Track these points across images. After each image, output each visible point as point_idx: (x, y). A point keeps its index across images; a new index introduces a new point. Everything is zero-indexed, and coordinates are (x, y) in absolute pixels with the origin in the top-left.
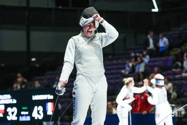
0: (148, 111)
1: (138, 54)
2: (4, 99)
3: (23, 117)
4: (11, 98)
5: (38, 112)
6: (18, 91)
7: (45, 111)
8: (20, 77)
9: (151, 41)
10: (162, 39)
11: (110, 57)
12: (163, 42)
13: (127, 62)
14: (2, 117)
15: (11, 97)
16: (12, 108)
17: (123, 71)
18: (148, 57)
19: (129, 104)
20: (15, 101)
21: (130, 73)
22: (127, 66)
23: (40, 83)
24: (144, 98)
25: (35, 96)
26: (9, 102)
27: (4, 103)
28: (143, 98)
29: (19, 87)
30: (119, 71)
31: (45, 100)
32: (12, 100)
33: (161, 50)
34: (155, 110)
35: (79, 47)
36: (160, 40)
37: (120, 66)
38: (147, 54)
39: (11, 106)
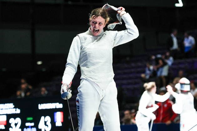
0: (172, 121)
1: (159, 56)
2: (5, 109)
3: (28, 129)
4: (14, 108)
5: (45, 122)
6: (22, 99)
7: (53, 122)
8: (23, 84)
9: (175, 40)
10: (188, 38)
11: (128, 59)
12: (189, 42)
13: (148, 65)
14: (3, 129)
15: (14, 106)
16: (15, 119)
17: (143, 75)
18: (171, 58)
19: (153, 113)
20: (18, 111)
21: (150, 77)
22: (147, 69)
23: (47, 90)
24: (168, 106)
25: (42, 104)
26: (11, 112)
27: (6, 114)
28: (166, 106)
29: (23, 95)
30: (138, 75)
31: (53, 109)
32: (15, 109)
33: (186, 50)
34: (179, 120)
35: (86, 48)
36: (186, 39)
37: (139, 70)
38: (170, 55)
39: (14, 116)
